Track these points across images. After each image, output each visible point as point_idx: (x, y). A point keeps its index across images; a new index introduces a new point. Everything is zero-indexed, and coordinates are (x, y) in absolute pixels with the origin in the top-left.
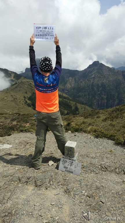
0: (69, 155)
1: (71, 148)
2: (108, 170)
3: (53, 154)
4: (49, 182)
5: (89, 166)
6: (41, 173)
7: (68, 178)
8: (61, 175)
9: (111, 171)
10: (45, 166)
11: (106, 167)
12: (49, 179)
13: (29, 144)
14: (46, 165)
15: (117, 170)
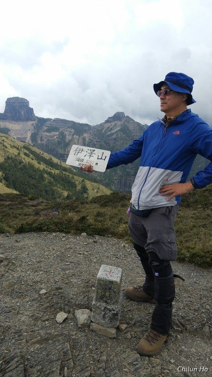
0: (104, 299)
1: (111, 282)
2: (186, 329)
3: (61, 289)
4: (61, 370)
5: (146, 321)
6: (38, 342)
7: (104, 358)
8: (87, 346)
9: (195, 333)
10: (47, 322)
11: (182, 321)
12: (59, 363)
13: (5, 263)
14: (47, 320)
15: (206, 329)
